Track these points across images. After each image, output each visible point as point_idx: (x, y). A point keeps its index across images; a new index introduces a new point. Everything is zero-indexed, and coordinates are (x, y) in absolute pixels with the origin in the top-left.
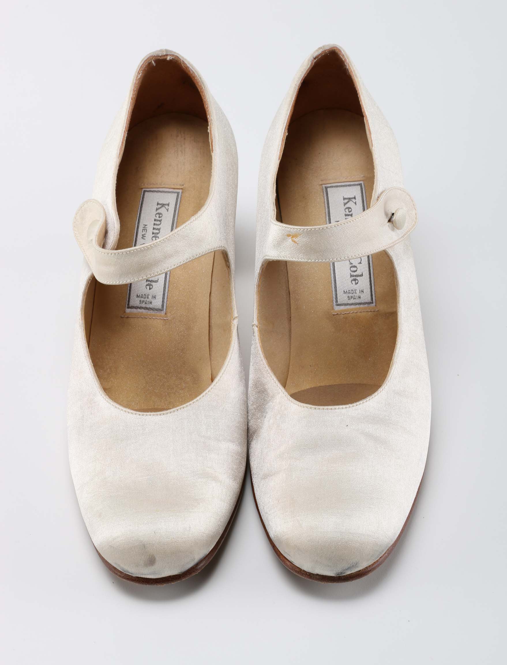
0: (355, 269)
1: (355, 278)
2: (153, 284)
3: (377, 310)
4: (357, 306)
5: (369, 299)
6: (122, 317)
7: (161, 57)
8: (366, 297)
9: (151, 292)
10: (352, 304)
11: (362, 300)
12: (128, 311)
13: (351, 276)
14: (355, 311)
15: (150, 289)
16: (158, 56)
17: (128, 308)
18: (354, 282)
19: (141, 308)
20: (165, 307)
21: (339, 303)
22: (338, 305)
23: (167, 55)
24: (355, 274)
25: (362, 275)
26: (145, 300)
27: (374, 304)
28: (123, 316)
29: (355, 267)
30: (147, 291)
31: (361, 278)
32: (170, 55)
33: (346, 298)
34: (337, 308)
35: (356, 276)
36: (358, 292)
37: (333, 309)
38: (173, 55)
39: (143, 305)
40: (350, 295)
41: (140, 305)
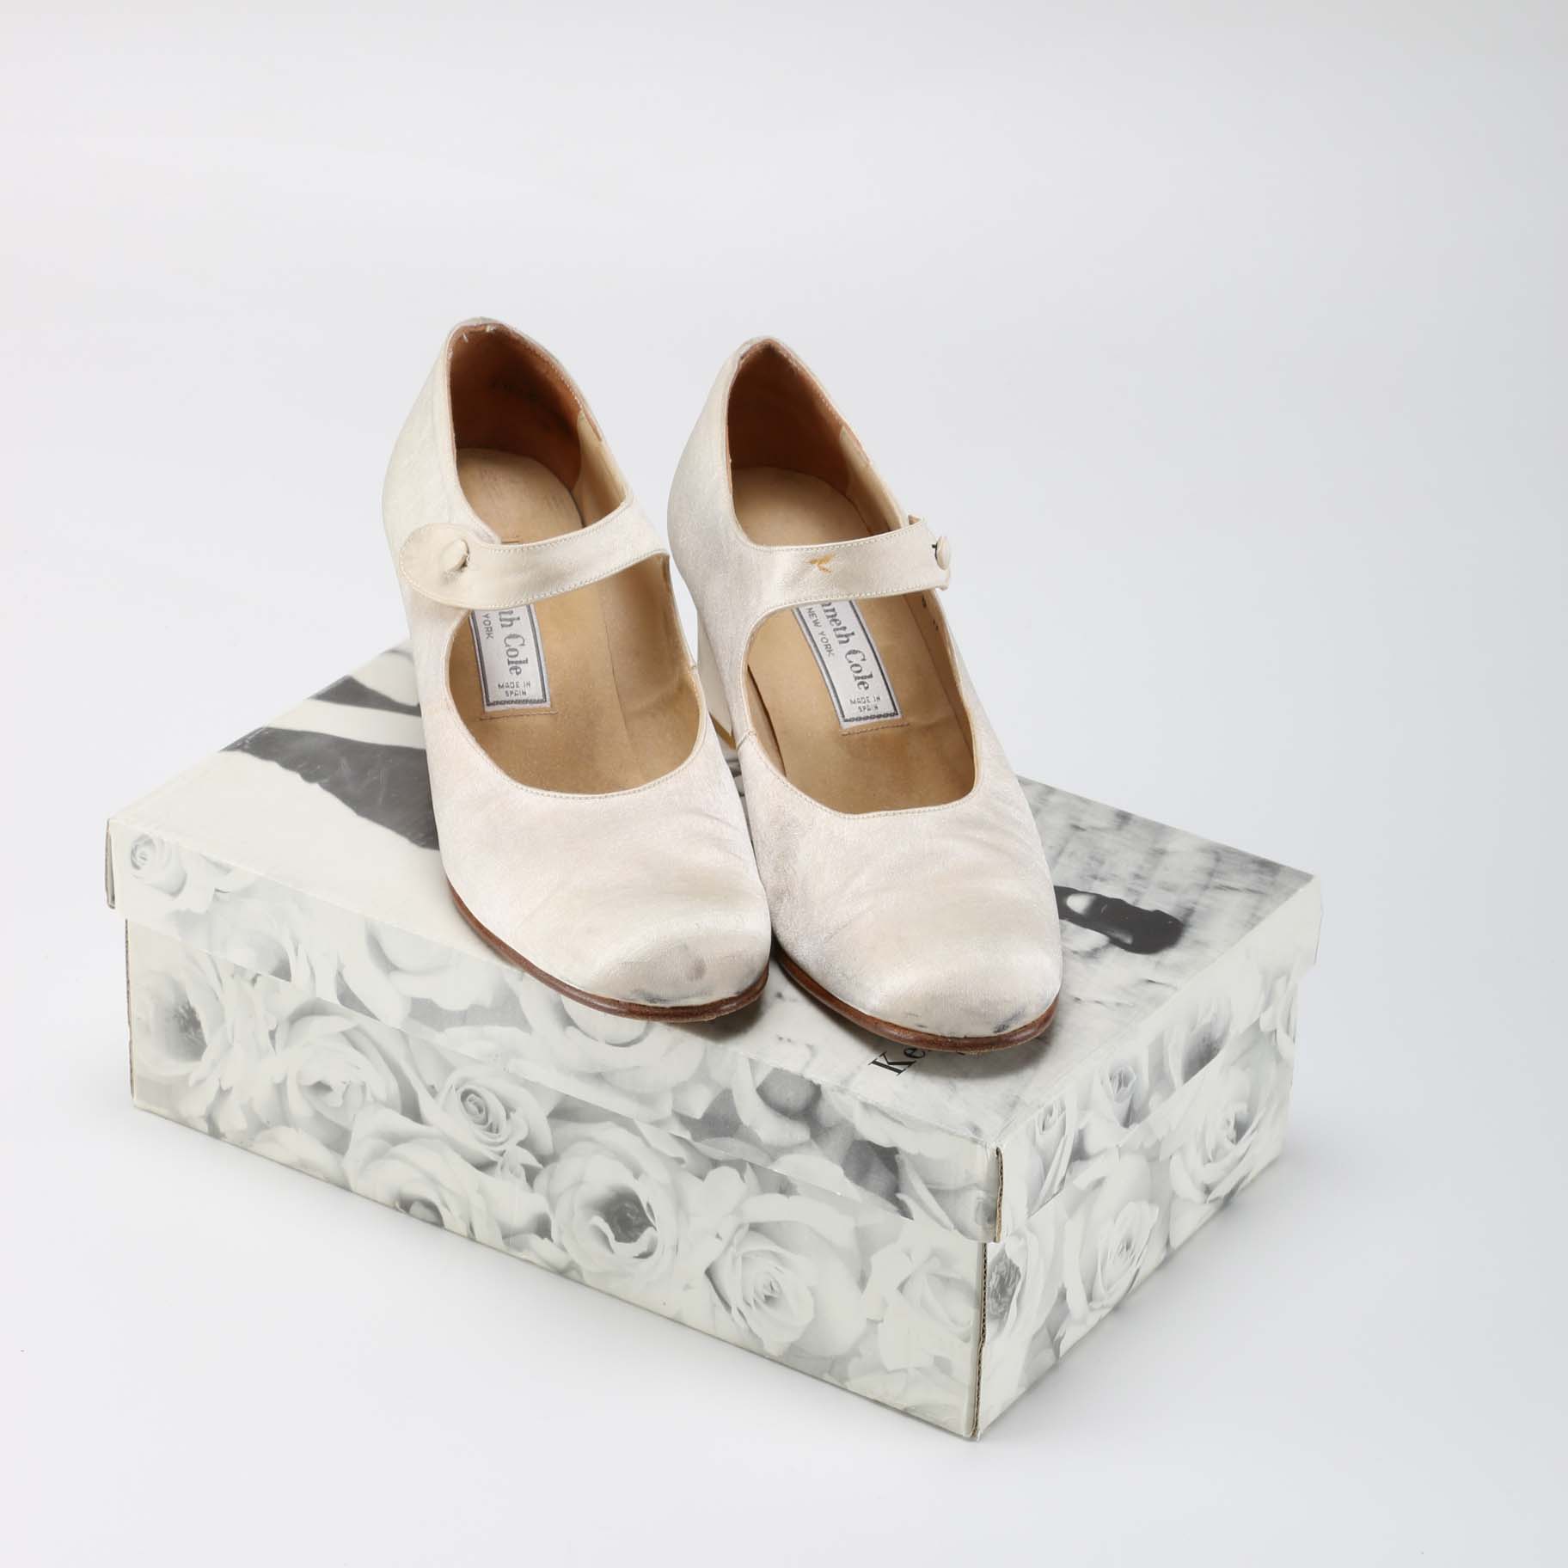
0: (858, 669)
1: (862, 681)
2: (521, 666)
3: (906, 723)
4: (876, 720)
5: (890, 710)
6: (481, 720)
7: (475, 327)
8: (886, 707)
9: (520, 679)
10: (866, 718)
11: (881, 711)
12: (488, 709)
13: (856, 678)
14: (875, 728)
15: (518, 673)
16: (472, 327)
17: (488, 705)
18: (861, 686)
19: (508, 702)
20: (548, 697)
21: (847, 717)
22: (846, 721)
23: (486, 325)
24: (860, 675)
25: (871, 676)
26: (514, 690)
27: (899, 716)
28: (483, 718)
29: (856, 665)
30: (514, 678)
31: (870, 679)
32: (490, 324)
33: (857, 710)
34: (846, 726)
35: (862, 678)
36: (871, 699)
37: (840, 727)
38: (494, 324)
39: (513, 697)
40: (861, 705)
41: (508, 699)
